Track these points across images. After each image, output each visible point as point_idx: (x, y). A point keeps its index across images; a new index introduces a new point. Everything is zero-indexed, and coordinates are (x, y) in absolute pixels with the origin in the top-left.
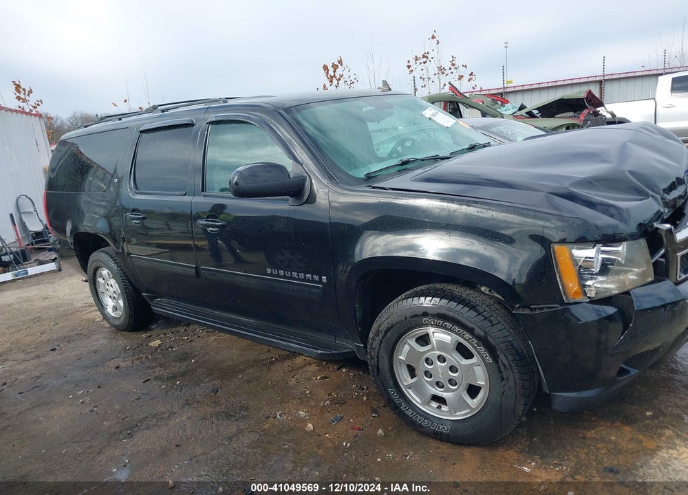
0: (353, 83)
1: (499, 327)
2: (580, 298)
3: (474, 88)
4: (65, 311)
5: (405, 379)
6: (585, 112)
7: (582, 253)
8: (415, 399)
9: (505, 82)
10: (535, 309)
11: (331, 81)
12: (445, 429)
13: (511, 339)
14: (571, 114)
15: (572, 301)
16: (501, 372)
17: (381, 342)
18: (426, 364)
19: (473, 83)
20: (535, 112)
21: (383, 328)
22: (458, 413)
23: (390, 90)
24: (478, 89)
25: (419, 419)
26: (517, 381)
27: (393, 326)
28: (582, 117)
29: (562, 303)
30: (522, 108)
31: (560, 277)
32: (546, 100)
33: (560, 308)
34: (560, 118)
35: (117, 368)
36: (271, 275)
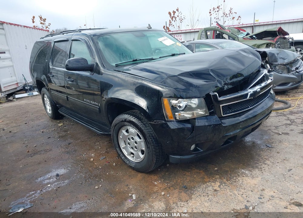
0: (183, 19)
1: (148, 128)
2: (173, 119)
3: (239, 23)
4: (38, 110)
5: (122, 145)
6: (278, 37)
7: (174, 102)
8: (126, 153)
9: (255, 21)
10: (156, 122)
11: (172, 19)
12: (133, 165)
13: (152, 133)
14: (270, 38)
15: (169, 120)
16: (147, 145)
17: (114, 130)
18: (128, 140)
19: (239, 21)
20: (254, 36)
21: (114, 124)
22: (138, 160)
23: (151, 28)
24: (241, 24)
25: (126, 160)
26: (153, 149)
27: (117, 124)
28: (275, 40)
29: (165, 121)
30: (248, 34)
31: (164, 110)
32: (258, 31)
33: (164, 122)
34: (264, 40)
35: (43, 132)
36: (85, 101)
